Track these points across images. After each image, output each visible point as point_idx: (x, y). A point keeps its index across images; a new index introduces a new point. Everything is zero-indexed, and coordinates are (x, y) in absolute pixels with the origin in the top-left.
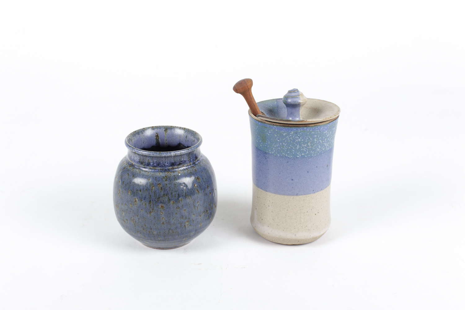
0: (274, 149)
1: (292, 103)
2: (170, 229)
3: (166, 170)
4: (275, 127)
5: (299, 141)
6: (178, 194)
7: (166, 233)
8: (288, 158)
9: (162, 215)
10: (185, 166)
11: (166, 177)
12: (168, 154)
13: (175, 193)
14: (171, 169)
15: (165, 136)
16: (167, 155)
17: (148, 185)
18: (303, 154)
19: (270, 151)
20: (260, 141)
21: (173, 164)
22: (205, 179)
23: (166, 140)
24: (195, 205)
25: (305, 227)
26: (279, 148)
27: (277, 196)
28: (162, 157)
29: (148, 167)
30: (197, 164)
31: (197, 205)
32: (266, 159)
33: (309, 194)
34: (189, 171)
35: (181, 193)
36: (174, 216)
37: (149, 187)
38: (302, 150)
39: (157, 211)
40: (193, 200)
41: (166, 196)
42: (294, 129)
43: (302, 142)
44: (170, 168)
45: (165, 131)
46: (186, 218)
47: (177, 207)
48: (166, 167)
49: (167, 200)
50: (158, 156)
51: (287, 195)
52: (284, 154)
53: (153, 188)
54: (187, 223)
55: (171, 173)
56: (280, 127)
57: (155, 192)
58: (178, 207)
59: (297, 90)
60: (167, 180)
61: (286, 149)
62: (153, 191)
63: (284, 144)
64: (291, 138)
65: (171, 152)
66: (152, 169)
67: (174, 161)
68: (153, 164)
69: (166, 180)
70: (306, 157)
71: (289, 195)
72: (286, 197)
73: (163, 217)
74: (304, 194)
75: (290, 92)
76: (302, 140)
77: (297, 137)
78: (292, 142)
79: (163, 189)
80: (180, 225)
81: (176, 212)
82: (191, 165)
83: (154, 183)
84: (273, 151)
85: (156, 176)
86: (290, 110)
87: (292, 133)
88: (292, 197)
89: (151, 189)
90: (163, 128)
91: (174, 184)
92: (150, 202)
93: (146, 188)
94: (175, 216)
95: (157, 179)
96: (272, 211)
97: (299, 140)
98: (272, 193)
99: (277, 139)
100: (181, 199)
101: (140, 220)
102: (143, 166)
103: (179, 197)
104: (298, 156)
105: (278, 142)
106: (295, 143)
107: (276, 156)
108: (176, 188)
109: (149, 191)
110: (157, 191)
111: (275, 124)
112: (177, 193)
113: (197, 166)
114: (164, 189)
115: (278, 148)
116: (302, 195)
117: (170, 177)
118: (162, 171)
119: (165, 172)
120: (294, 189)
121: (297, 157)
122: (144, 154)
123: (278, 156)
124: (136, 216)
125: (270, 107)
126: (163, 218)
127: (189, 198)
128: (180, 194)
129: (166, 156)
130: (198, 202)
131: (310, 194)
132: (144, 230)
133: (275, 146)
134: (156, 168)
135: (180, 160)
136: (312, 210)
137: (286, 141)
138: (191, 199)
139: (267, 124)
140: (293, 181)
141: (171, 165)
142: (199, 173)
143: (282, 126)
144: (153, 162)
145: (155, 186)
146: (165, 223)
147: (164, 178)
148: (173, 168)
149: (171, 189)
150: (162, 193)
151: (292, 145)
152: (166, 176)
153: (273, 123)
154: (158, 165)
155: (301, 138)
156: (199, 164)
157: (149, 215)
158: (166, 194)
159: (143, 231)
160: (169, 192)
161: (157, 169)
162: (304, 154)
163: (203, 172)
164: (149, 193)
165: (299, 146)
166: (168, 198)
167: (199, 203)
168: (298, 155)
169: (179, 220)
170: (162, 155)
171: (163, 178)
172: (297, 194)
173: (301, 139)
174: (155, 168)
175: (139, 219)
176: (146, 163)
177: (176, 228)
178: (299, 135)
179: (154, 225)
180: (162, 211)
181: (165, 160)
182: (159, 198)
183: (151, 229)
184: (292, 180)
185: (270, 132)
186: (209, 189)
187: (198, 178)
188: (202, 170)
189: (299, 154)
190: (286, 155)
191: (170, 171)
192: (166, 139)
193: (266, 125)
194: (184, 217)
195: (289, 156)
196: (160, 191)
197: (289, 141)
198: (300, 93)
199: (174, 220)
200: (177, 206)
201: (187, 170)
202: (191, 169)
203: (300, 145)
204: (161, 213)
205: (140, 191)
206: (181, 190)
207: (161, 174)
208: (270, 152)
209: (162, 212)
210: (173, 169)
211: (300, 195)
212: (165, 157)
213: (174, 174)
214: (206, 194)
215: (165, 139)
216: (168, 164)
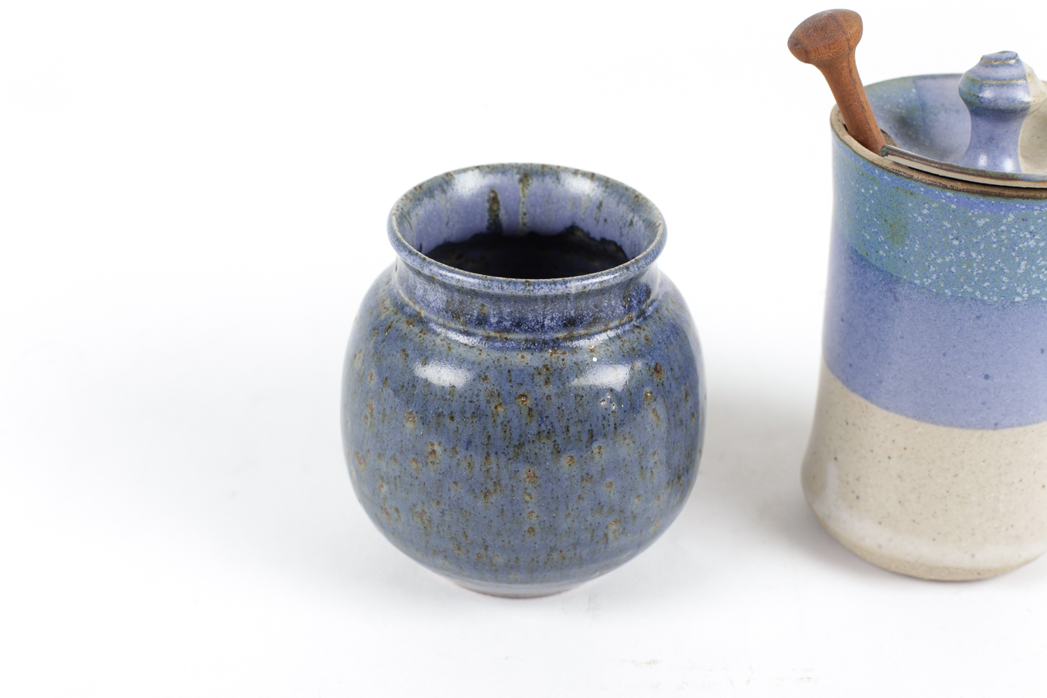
0: (932, 269)
1: (1002, 104)
2: (553, 549)
3: (545, 343)
4: (949, 194)
5: (1029, 246)
6: (591, 432)
7: (537, 562)
8: (984, 302)
9: (529, 505)
10: (611, 329)
11: (548, 369)
12: (559, 286)
13: (579, 429)
14: (565, 339)
15: (523, 200)
16: (554, 292)
17: (483, 397)
18: (1035, 291)
19: (916, 275)
20: (882, 238)
21: (570, 323)
22: (680, 367)
23: (525, 214)
24: (644, 464)
25: (1007, 530)
26: (953, 269)
27: (924, 427)
28: (535, 299)
29: (480, 332)
30: (650, 316)
31: (651, 464)
32: (896, 300)
33: (1034, 422)
34: (627, 344)
35: (600, 425)
36: (570, 505)
37: (483, 405)
38: (1034, 276)
39: (513, 491)
40: (640, 449)
41: (548, 438)
42: (1021, 205)
43: (1039, 252)
44: (561, 335)
45: (521, 181)
46: (612, 510)
47: (585, 476)
48: (546, 332)
49: (549, 451)
50: (521, 293)
51: (962, 427)
52: (970, 290)
53: (500, 409)
54: (614, 527)
55: (564, 353)
56: (969, 195)
57: (506, 424)
58: (587, 477)
59: (1015, 57)
60: (552, 379)
61: (980, 271)
62: (499, 421)
63: (974, 255)
64: (1003, 237)
65: (566, 279)
66: (496, 338)
67: (576, 310)
68: (499, 322)
69: (547, 382)
70: (1042, 302)
71: (968, 426)
72: (956, 432)
73: (530, 510)
74: (1020, 425)
75: (987, 62)
76: (1042, 244)
77: (1026, 233)
78: (1003, 249)
79: (534, 413)
80: (589, 535)
81: (579, 493)
82: (632, 320)
83: (503, 393)
84: (927, 277)
85: (509, 367)
86: (985, 126)
87: (1009, 219)
88: (978, 433)
89: (490, 415)
90: (515, 171)
91: (576, 396)
92: (486, 458)
93: (473, 410)
94: (575, 506)
95: (513, 379)
96: (900, 477)
97: (1032, 243)
98: (907, 416)
99: (951, 237)
100: (600, 448)
101: (447, 518)
102: (462, 324)
103: (592, 442)
104: (1017, 299)
105: (953, 246)
106: (1013, 254)
107: (938, 294)
108: (583, 409)
109: (483, 420)
110: (515, 422)
111: (949, 184)
112: (587, 427)
113: (650, 322)
114: (540, 414)
115: (950, 267)
116: (1012, 426)
117: (562, 369)
118: (531, 346)
119: (541, 350)
120: (990, 408)
121: (1013, 303)
122: (467, 286)
123: (945, 293)
124: (434, 504)
125: (898, 108)
126: (533, 512)
127: (627, 441)
128: (595, 429)
129: (550, 293)
130: (654, 454)
131: (1038, 422)
132: (459, 549)
133: (939, 261)
134: (510, 336)
135: (596, 306)
136: (1035, 473)
137: (982, 247)
138: (632, 445)
139: (918, 184)
140: (989, 381)
141: (565, 326)
142: (660, 349)
143: (977, 193)
144: (501, 312)
145: (506, 404)
146: (538, 529)
147: (540, 374)
148: (573, 337)
149: (566, 412)
150: (533, 428)
151: (1003, 261)
152: (545, 366)
153: (944, 182)
154: (518, 324)
155: (1037, 237)
156: (656, 315)
157: (480, 503)
158: (546, 433)
159: (457, 552)
160: (557, 425)
161: (511, 340)
162: (1038, 292)
163: (671, 343)
164: (485, 428)
165: (1026, 265)
166: (552, 446)
167: (656, 457)
168: (1018, 294)
169: (589, 518)
170: (536, 291)
171: (536, 373)
172: (996, 424)
173: (1038, 241)
174: (505, 335)
175: (443, 513)
176: (472, 315)
177: (575, 545)
178: (1032, 228)
179: (499, 534)
180: (528, 491)
181: (545, 308)
182: (521, 445)
183: (486, 548)
184: (987, 377)
185: (925, 212)
186: (690, 404)
187: (658, 367)
188: (668, 337)
189: (1024, 289)
190: (978, 293)
191: (559, 346)
192: (525, 210)
193: (913, 184)
194: (606, 509)
195: (986, 298)
196: (524, 422)
197: (995, 246)
198: (1027, 71)
199: (569, 520)
200: (585, 471)
201: (619, 342)
202: (632, 336)
203: (1032, 261)
204: (527, 498)
205: (452, 418)
206: (600, 415)
207: (528, 356)
208: (917, 278)
209: (529, 495)
210: (571, 338)
211: (1005, 427)
212: (545, 299)
213: (574, 360)
214: (682, 421)
215: (522, 209)
216: (554, 323)
